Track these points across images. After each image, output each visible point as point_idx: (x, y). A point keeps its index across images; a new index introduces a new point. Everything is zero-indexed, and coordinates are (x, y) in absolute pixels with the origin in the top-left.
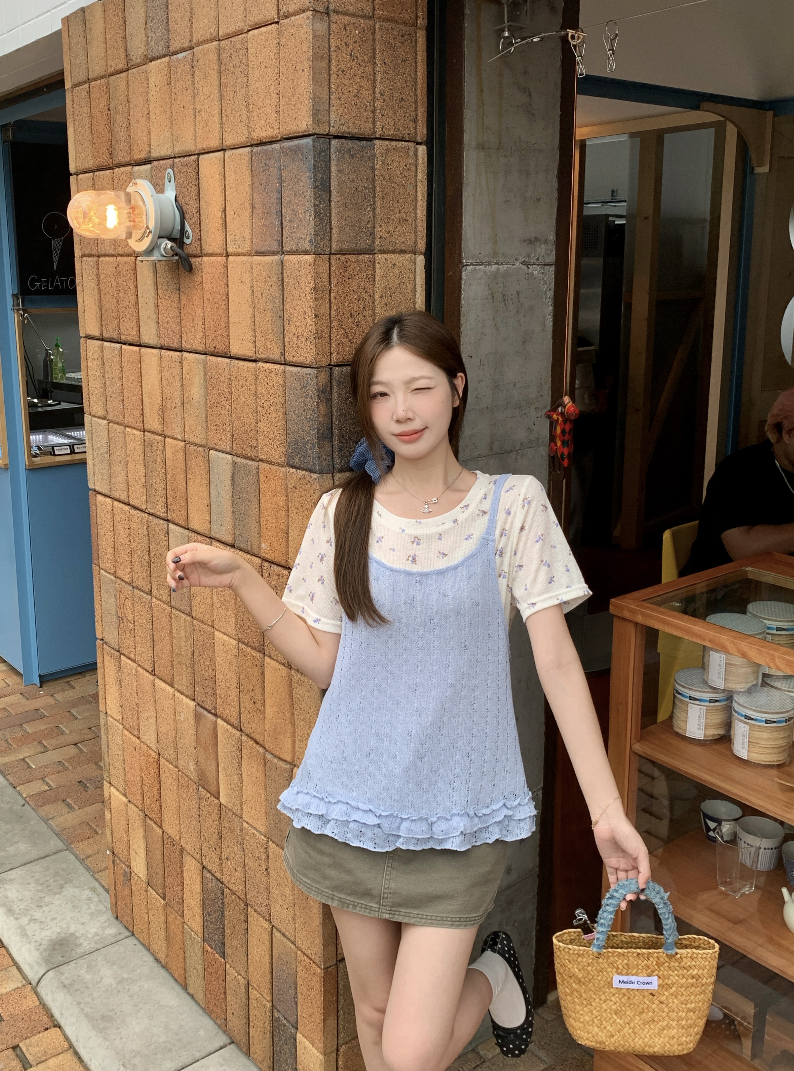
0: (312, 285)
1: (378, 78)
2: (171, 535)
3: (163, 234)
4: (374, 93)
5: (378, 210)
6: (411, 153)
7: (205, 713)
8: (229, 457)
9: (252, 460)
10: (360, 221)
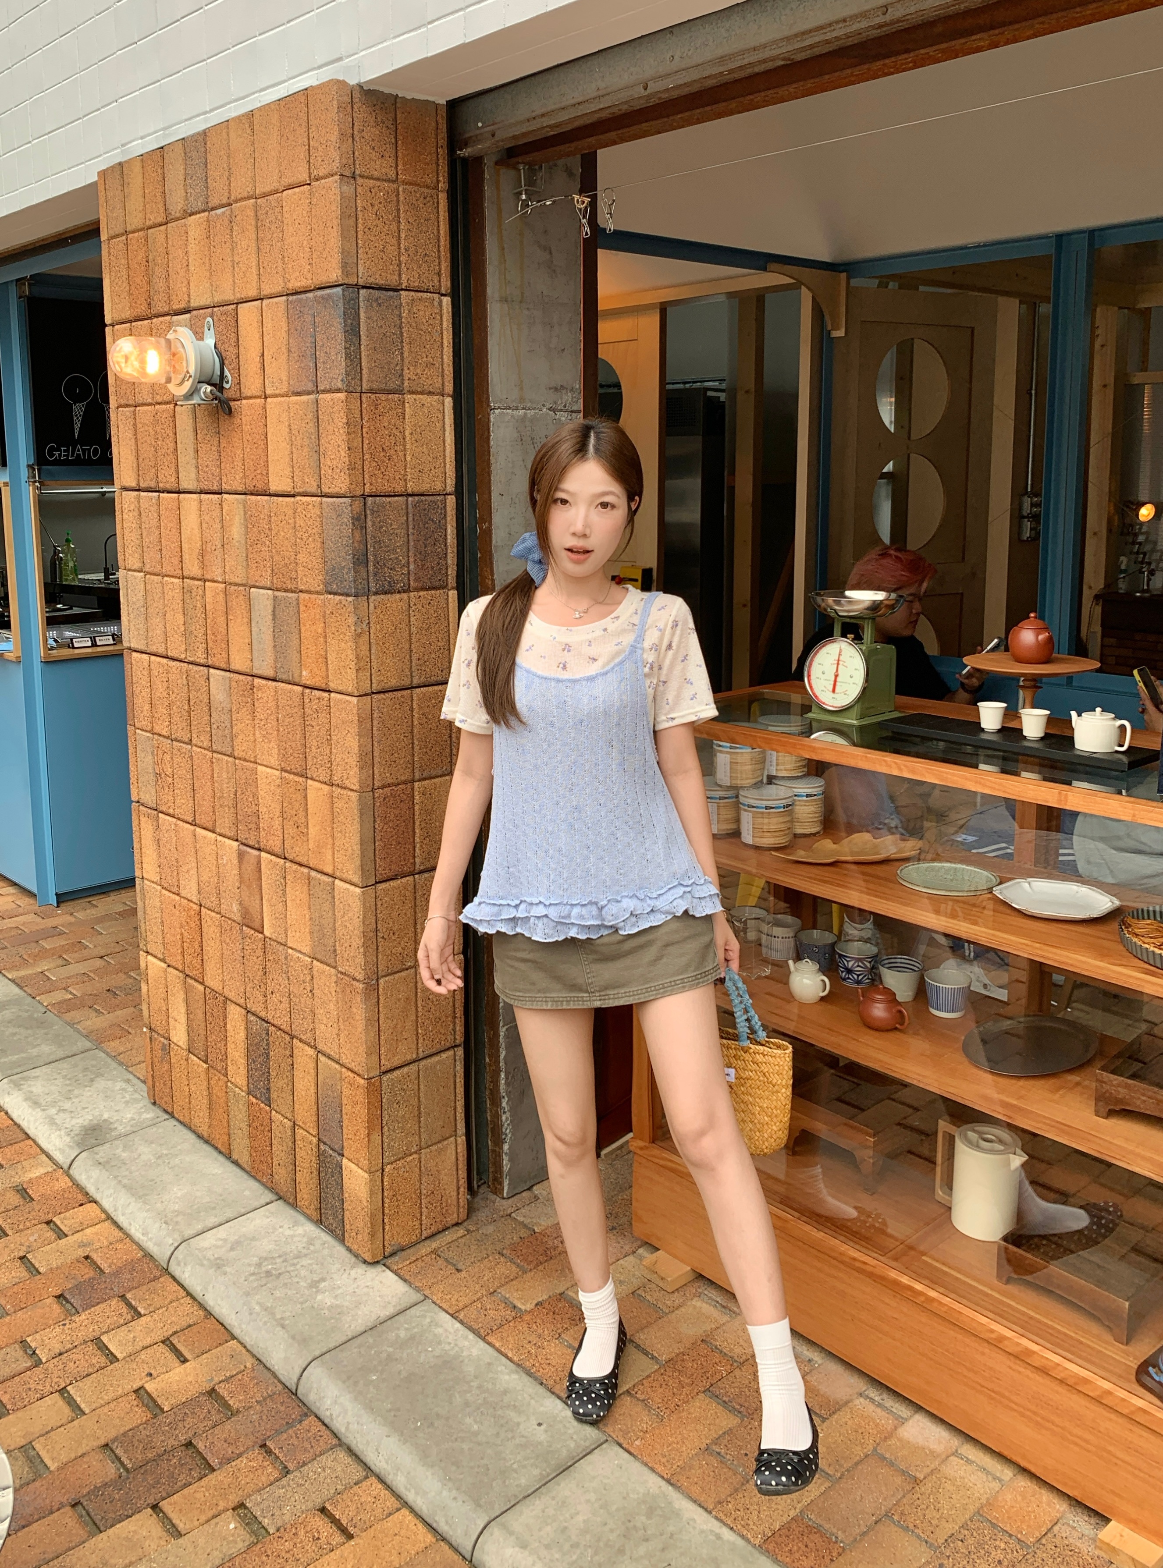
0: (345, 421)
1: (403, 235)
2: (211, 680)
3: (203, 379)
4: (399, 248)
5: (406, 355)
6: (436, 303)
7: (249, 850)
8: (270, 592)
9: (292, 592)
10: (389, 363)
